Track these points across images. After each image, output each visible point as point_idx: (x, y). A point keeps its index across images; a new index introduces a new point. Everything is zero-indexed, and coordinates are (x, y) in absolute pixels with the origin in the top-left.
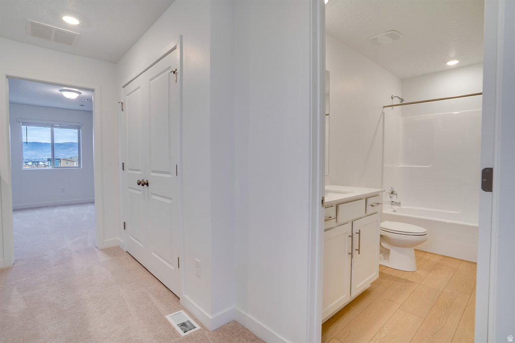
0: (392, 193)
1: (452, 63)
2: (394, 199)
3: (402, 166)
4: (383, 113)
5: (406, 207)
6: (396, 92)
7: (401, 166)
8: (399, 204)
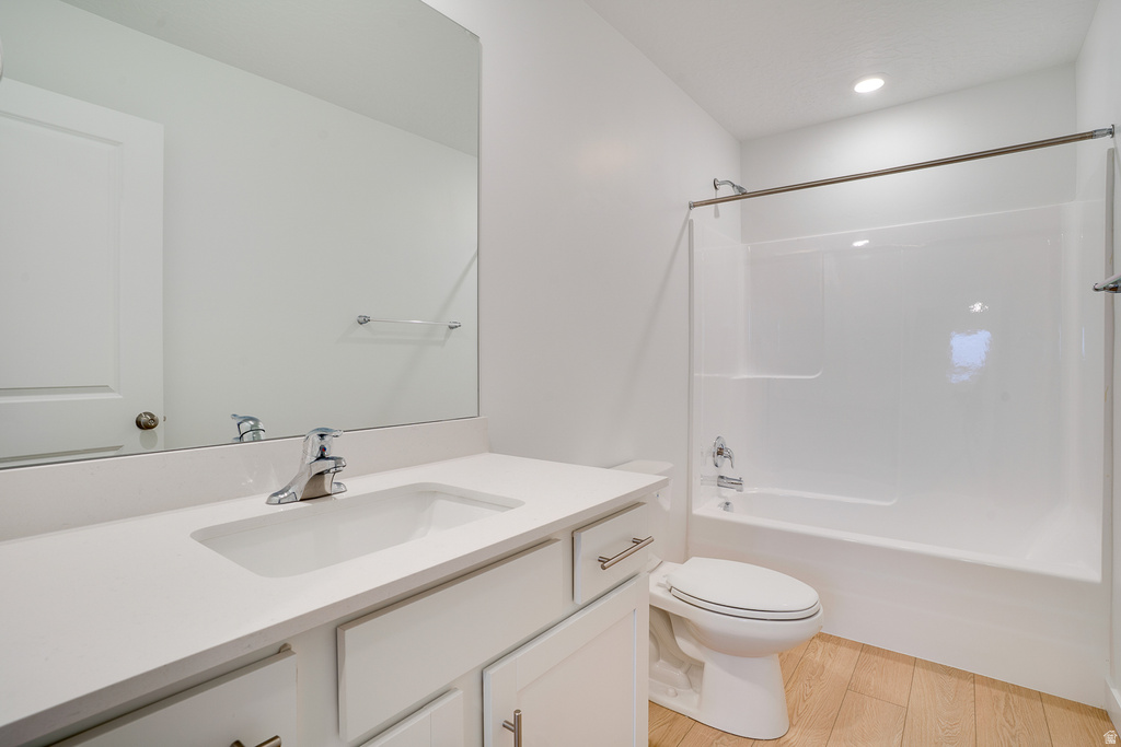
0: (720, 452)
1: (869, 86)
2: (726, 469)
3: (746, 376)
4: (691, 223)
5: (755, 490)
6: (726, 170)
7: (743, 375)
8: (737, 483)
